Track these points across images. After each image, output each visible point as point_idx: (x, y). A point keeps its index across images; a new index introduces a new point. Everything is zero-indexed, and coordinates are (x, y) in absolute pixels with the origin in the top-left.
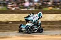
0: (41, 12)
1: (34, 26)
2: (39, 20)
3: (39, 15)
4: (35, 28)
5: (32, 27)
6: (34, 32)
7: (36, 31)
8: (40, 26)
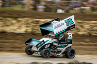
7: (60, 54)
8: (69, 45)
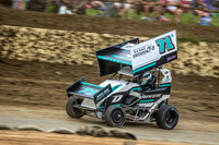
0: (174, 33)
1: (137, 95)
2: (163, 71)
3: (164, 45)
4: (141, 105)
5: (126, 95)
6: (136, 118)
7: (146, 118)
8: (165, 97)
